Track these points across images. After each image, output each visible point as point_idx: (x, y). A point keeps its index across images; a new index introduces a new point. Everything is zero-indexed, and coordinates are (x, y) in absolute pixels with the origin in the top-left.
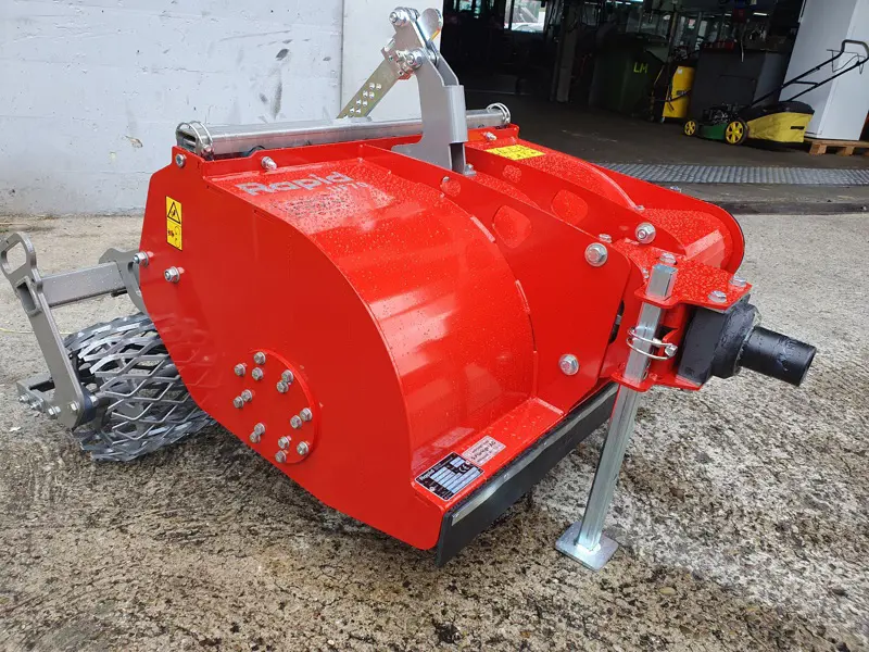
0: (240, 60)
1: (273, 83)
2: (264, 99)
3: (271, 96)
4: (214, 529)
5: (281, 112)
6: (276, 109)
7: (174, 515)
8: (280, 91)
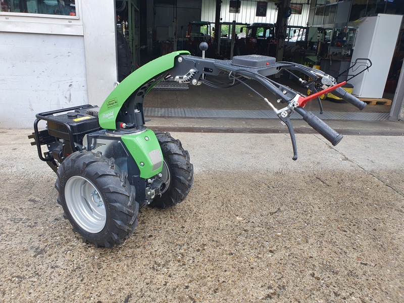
0: (59, 88)
1: (68, 93)
2: (66, 97)
3: (68, 97)
5: (71, 100)
6: (70, 100)
8: (70, 95)
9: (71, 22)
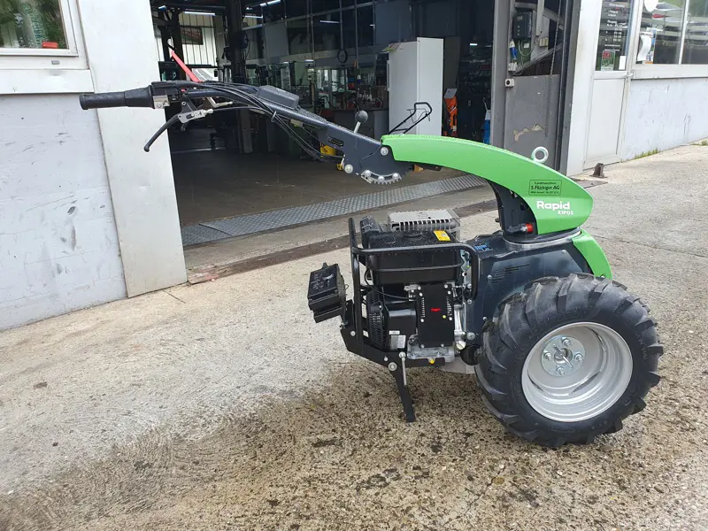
0: (42, 220)
1: (68, 228)
2: (64, 240)
3: (68, 237)
4: (153, 500)
5: (77, 244)
6: (74, 244)
7: (129, 501)
8: (74, 232)
9: (58, 63)
